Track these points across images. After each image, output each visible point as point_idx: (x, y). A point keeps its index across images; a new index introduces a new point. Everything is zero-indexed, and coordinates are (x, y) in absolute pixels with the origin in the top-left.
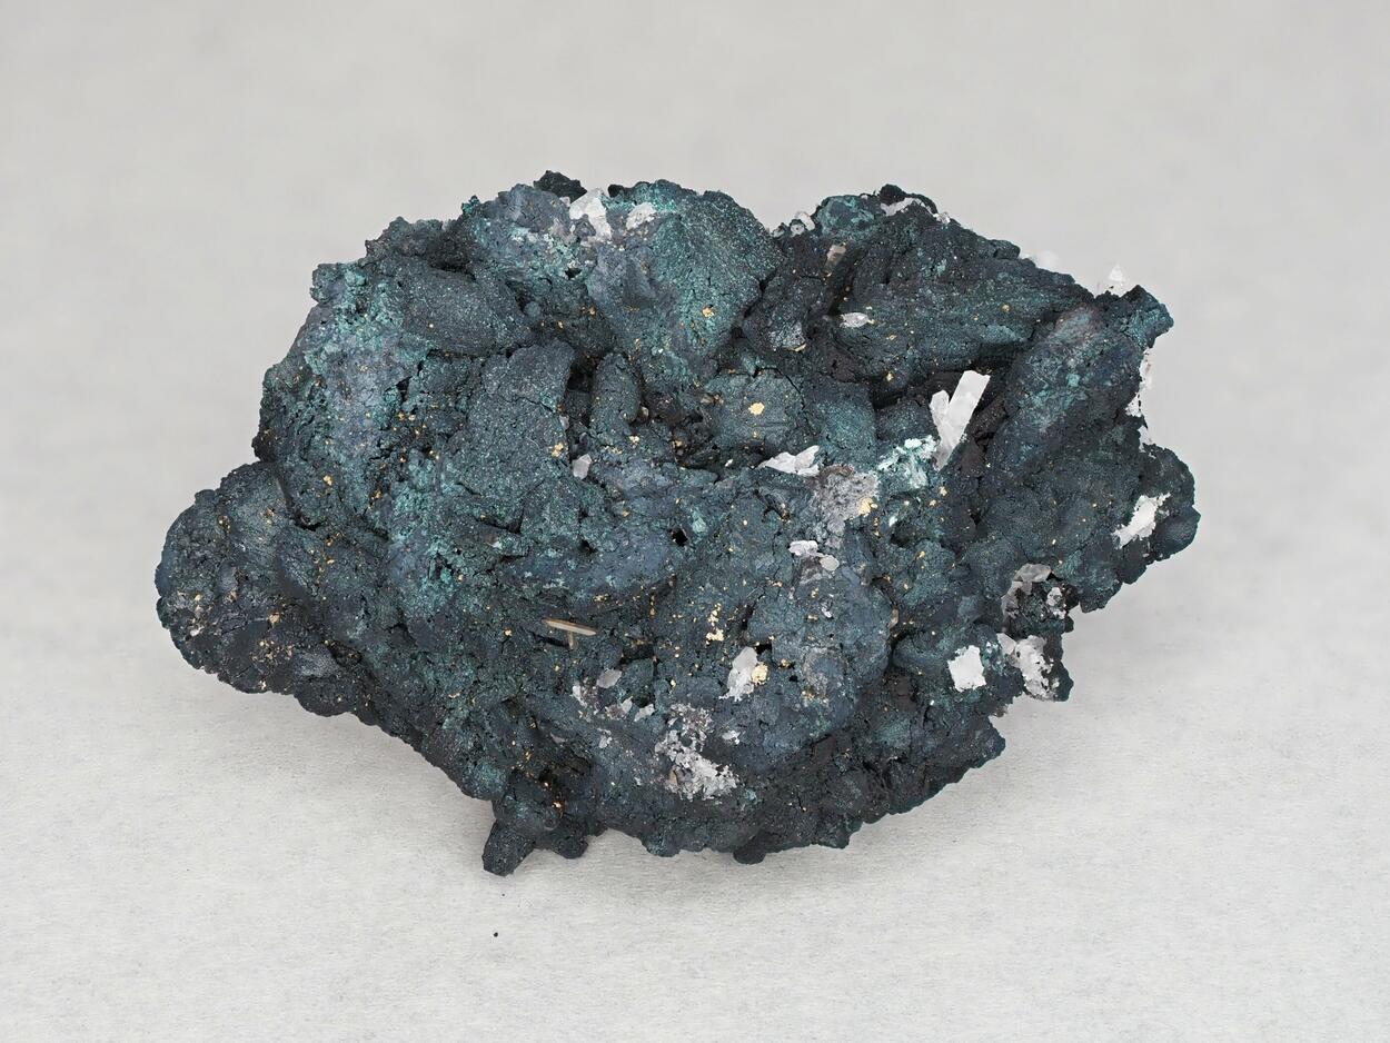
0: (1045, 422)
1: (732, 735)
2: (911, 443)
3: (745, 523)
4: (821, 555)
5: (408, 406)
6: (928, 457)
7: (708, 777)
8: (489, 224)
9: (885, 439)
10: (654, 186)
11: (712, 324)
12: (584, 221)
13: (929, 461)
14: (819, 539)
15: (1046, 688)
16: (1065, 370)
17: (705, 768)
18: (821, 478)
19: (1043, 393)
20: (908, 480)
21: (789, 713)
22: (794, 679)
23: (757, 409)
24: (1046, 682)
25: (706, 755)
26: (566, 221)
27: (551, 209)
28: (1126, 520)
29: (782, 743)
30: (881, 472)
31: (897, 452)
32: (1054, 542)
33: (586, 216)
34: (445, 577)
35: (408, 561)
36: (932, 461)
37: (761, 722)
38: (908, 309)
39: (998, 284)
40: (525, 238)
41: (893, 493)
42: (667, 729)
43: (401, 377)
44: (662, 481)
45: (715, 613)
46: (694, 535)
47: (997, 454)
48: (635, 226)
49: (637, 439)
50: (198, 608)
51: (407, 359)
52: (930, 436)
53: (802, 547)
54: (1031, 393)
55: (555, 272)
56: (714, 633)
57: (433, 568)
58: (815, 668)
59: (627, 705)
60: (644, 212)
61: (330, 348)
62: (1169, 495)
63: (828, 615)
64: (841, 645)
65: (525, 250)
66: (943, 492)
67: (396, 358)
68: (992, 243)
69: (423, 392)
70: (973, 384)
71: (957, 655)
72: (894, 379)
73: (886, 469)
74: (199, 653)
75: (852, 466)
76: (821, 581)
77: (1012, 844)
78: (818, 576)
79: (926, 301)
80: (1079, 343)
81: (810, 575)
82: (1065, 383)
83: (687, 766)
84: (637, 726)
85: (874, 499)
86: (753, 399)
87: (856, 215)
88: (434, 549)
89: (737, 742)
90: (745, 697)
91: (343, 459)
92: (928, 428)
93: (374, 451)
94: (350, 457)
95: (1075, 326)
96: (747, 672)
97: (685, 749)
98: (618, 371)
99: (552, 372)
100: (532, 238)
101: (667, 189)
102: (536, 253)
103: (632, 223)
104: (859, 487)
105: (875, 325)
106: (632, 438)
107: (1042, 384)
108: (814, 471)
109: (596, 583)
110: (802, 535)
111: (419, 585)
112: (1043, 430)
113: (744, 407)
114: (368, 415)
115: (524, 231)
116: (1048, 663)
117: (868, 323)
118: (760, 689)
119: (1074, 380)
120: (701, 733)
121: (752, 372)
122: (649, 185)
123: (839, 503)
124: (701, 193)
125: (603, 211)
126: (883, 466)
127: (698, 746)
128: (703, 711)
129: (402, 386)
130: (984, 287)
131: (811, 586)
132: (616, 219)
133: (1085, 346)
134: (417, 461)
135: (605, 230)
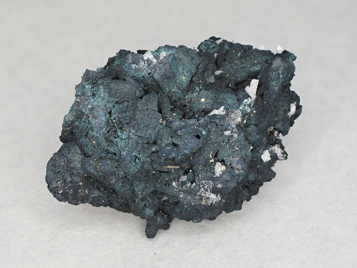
0: (277, 88)
1: (219, 186)
2: (245, 101)
3: (214, 129)
4: (232, 134)
5: (112, 118)
6: (249, 104)
7: (214, 198)
8: (127, 65)
9: (240, 101)
10: (164, 47)
11: (185, 80)
12: (148, 60)
13: (249, 105)
14: (231, 130)
15: (283, 157)
16: (279, 74)
17: (213, 196)
18: (227, 114)
19: (274, 81)
20: (247, 110)
21: (233, 176)
22: (232, 168)
23: (203, 100)
24: (283, 155)
25: (212, 193)
26: (144, 61)
27: (140, 58)
28: (289, 110)
29: (232, 185)
30: (241, 110)
31: (244, 104)
32: (276, 120)
33: (148, 58)
34: (137, 161)
35: (128, 159)
36: (250, 104)
37: (226, 181)
38: (232, 67)
39: (254, 56)
40: (136, 67)
41: (244, 115)
42: (200, 188)
43: (109, 111)
44: (183, 124)
45: (211, 155)
46: (203, 135)
47: (267, 99)
48: (162, 58)
49: (175, 114)
50: (59, 185)
51: (110, 105)
52: (249, 98)
53: (227, 133)
54: (272, 82)
55: (145, 74)
56: (212, 160)
57: (134, 159)
58: (237, 163)
59: (189, 184)
60: (163, 54)
61: (89, 107)
62: (296, 102)
63: (237, 149)
64: (242, 156)
65: (136, 70)
66: (255, 112)
67: (108, 106)
68: (246, 46)
69: (116, 113)
70: (255, 83)
71: (263, 153)
72: (231, 86)
73: (241, 109)
74: (62, 197)
75: (234, 110)
76: (235, 140)
77: (273, 200)
78: (234, 140)
79: (236, 64)
80: (280, 67)
81: (232, 139)
82: (279, 78)
83: (208, 197)
84: (193, 189)
85: (241, 117)
86: (201, 98)
87: (211, 45)
88: (134, 154)
89: (221, 187)
90: (220, 175)
91: (98, 136)
92: (248, 96)
93: (106, 132)
94: (100, 135)
95: (277, 63)
96: (219, 169)
97: (206, 192)
98: (164, 97)
99: (154, 100)
100: (137, 67)
101: (168, 47)
102: (139, 70)
103: (161, 58)
104: (236, 115)
105: (224, 73)
106: (173, 114)
107: (274, 79)
108: (224, 113)
109: (183, 153)
110: (226, 130)
111: (132, 164)
112: (277, 91)
113: (199, 100)
114: (103, 122)
115: (135, 65)
116: (283, 150)
117: (222, 73)
118: (224, 172)
119: (281, 76)
120: (211, 187)
121: (199, 91)
122: (163, 47)
123: (232, 120)
124: (177, 46)
125: (152, 56)
126: (241, 108)
127: (210, 191)
128: (210, 181)
129: (110, 113)
130: (251, 57)
131: (232, 142)
132: (157, 57)
133: (282, 67)
134: (120, 132)
135: (155, 61)
